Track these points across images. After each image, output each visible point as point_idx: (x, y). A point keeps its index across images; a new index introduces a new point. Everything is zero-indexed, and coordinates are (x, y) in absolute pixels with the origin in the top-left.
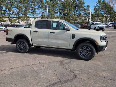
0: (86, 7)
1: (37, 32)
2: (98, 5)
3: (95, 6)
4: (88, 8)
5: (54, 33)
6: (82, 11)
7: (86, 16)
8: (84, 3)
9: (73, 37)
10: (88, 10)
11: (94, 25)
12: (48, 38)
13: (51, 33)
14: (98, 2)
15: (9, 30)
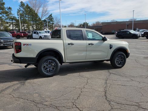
0: (6, 10)
1: (72, 44)
2: (22, 9)
3: (18, 10)
4: (10, 12)
5: (92, 44)
6: (2, 14)
7: (8, 21)
8: (4, 4)
9: (110, 47)
10: (11, 14)
11: (38, 34)
12: (86, 51)
13: (89, 44)
14: (21, 5)
15: (24, 45)
